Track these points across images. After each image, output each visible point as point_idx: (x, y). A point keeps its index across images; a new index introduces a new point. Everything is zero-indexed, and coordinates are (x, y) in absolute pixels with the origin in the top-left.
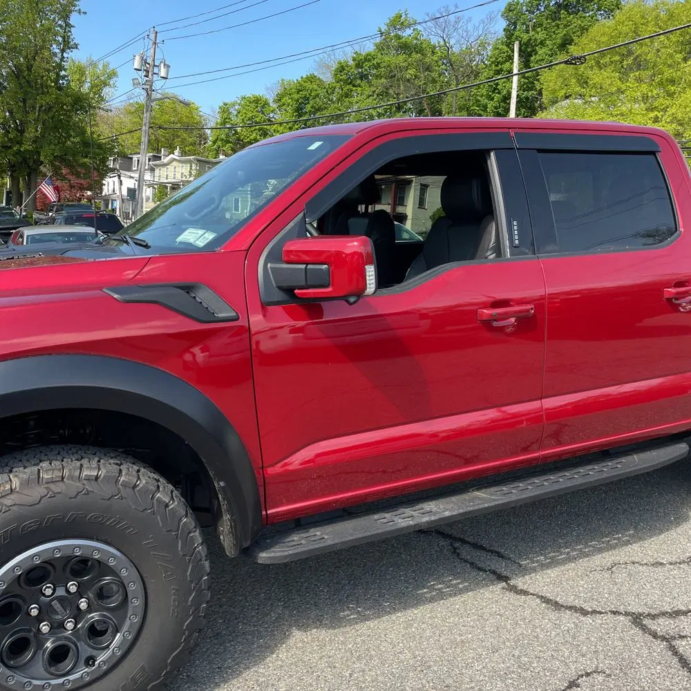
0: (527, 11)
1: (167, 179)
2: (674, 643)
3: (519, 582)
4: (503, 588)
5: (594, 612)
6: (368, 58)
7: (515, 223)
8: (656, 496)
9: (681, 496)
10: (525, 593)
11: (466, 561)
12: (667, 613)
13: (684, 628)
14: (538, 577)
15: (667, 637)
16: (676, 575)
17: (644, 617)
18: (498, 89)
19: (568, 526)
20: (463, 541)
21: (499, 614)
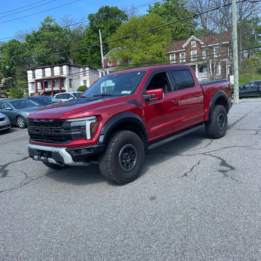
0: (96, 17)
2: (210, 155)
5: (196, 155)
6: (38, 33)
10: (183, 155)
11: (169, 154)
18: (90, 44)
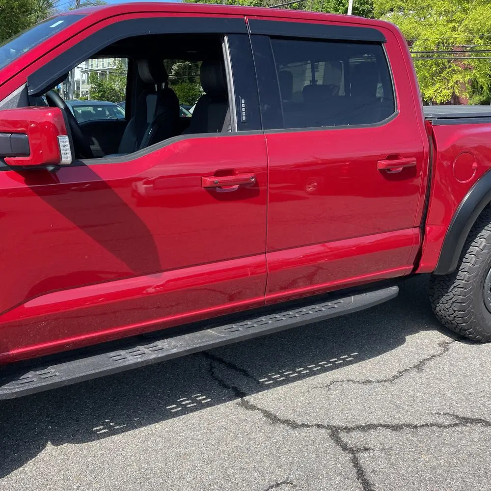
1: (97, 67)
2: (357, 455)
3: (251, 399)
4: (237, 404)
5: (304, 425)
7: (243, 101)
8: (384, 322)
9: (404, 322)
10: (253, 408)
11: (216, 379)
12: (361, 426)
13: (370, 441)
14: (269, 393)
15: (354, 449)
16: (379, 391)
17: (341, 430)
19: (308, 348)
20: (221, 361)
21: (225, 428)
